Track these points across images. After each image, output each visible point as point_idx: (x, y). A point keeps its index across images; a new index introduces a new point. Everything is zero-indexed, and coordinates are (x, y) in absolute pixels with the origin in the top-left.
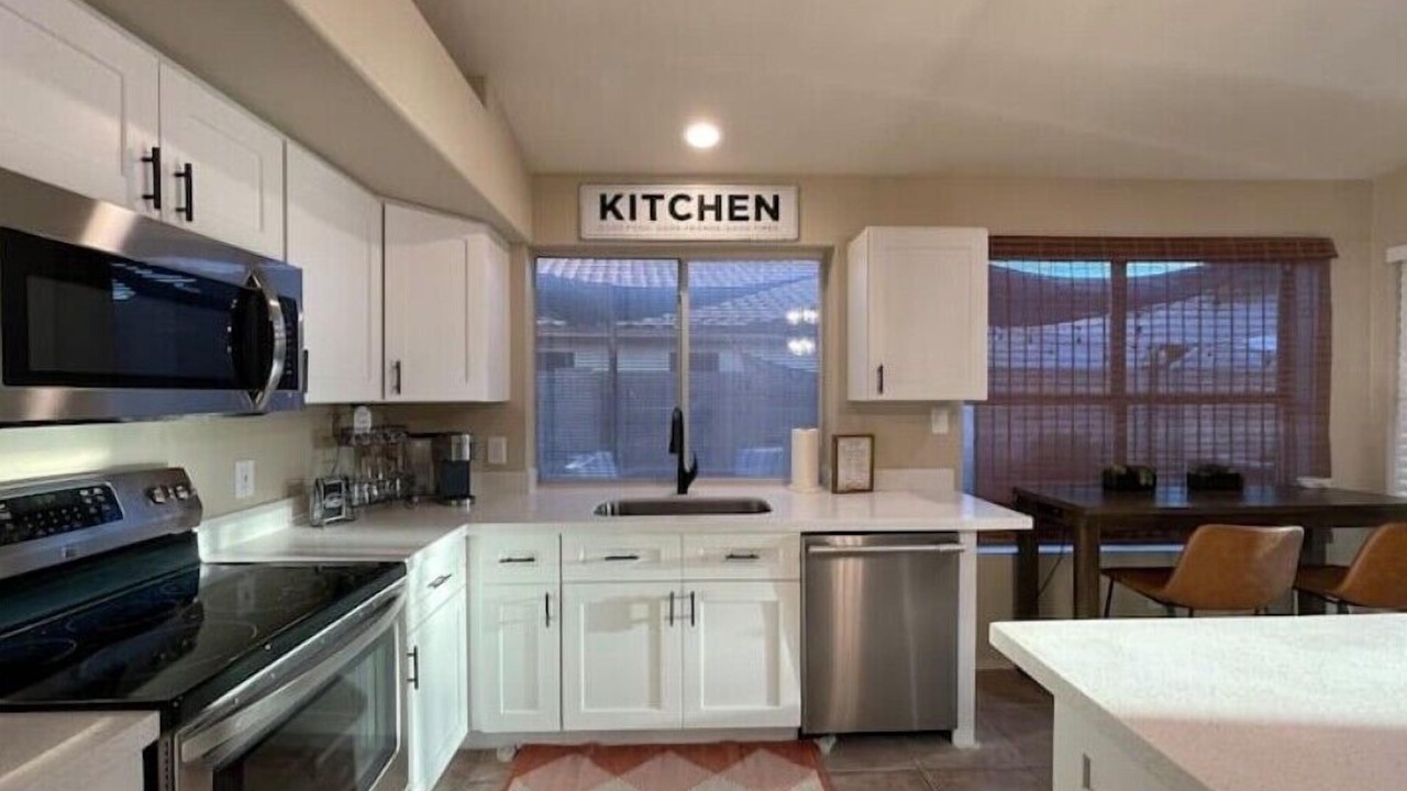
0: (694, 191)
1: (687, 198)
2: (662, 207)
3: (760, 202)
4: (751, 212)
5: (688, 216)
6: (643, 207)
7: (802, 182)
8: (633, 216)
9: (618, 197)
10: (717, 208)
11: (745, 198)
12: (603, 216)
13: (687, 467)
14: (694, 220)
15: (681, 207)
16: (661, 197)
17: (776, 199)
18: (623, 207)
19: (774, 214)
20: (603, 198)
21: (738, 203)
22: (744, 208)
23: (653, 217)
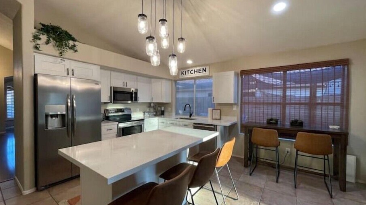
0: (193, 69)
1: (193, 70)
2: (189, 72)
3: (203, 69)
4: (202, 71)
5: (193, 73)
6: (187, 72)
7: (209, 65)
8: (185, 74)
9: (183, 72)
10: (197, 71)
11: (201, 69)
12: (182, 75)
13: (191, 113)
14: (194, 74)
15: (192, 72)
16: (189, 71)
17: (206, 69)
18: (184, 73)
19: (205, 71)
20: (182, 72)
21: (200, 70)
22: (201, 71)
23: (188, 74)
